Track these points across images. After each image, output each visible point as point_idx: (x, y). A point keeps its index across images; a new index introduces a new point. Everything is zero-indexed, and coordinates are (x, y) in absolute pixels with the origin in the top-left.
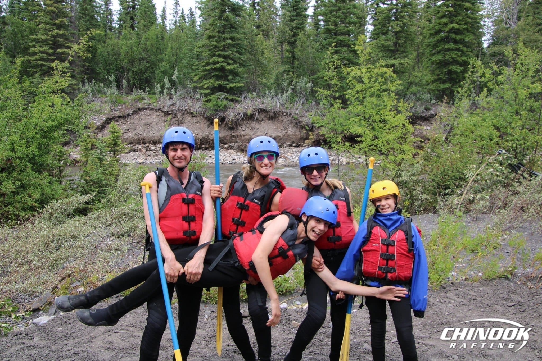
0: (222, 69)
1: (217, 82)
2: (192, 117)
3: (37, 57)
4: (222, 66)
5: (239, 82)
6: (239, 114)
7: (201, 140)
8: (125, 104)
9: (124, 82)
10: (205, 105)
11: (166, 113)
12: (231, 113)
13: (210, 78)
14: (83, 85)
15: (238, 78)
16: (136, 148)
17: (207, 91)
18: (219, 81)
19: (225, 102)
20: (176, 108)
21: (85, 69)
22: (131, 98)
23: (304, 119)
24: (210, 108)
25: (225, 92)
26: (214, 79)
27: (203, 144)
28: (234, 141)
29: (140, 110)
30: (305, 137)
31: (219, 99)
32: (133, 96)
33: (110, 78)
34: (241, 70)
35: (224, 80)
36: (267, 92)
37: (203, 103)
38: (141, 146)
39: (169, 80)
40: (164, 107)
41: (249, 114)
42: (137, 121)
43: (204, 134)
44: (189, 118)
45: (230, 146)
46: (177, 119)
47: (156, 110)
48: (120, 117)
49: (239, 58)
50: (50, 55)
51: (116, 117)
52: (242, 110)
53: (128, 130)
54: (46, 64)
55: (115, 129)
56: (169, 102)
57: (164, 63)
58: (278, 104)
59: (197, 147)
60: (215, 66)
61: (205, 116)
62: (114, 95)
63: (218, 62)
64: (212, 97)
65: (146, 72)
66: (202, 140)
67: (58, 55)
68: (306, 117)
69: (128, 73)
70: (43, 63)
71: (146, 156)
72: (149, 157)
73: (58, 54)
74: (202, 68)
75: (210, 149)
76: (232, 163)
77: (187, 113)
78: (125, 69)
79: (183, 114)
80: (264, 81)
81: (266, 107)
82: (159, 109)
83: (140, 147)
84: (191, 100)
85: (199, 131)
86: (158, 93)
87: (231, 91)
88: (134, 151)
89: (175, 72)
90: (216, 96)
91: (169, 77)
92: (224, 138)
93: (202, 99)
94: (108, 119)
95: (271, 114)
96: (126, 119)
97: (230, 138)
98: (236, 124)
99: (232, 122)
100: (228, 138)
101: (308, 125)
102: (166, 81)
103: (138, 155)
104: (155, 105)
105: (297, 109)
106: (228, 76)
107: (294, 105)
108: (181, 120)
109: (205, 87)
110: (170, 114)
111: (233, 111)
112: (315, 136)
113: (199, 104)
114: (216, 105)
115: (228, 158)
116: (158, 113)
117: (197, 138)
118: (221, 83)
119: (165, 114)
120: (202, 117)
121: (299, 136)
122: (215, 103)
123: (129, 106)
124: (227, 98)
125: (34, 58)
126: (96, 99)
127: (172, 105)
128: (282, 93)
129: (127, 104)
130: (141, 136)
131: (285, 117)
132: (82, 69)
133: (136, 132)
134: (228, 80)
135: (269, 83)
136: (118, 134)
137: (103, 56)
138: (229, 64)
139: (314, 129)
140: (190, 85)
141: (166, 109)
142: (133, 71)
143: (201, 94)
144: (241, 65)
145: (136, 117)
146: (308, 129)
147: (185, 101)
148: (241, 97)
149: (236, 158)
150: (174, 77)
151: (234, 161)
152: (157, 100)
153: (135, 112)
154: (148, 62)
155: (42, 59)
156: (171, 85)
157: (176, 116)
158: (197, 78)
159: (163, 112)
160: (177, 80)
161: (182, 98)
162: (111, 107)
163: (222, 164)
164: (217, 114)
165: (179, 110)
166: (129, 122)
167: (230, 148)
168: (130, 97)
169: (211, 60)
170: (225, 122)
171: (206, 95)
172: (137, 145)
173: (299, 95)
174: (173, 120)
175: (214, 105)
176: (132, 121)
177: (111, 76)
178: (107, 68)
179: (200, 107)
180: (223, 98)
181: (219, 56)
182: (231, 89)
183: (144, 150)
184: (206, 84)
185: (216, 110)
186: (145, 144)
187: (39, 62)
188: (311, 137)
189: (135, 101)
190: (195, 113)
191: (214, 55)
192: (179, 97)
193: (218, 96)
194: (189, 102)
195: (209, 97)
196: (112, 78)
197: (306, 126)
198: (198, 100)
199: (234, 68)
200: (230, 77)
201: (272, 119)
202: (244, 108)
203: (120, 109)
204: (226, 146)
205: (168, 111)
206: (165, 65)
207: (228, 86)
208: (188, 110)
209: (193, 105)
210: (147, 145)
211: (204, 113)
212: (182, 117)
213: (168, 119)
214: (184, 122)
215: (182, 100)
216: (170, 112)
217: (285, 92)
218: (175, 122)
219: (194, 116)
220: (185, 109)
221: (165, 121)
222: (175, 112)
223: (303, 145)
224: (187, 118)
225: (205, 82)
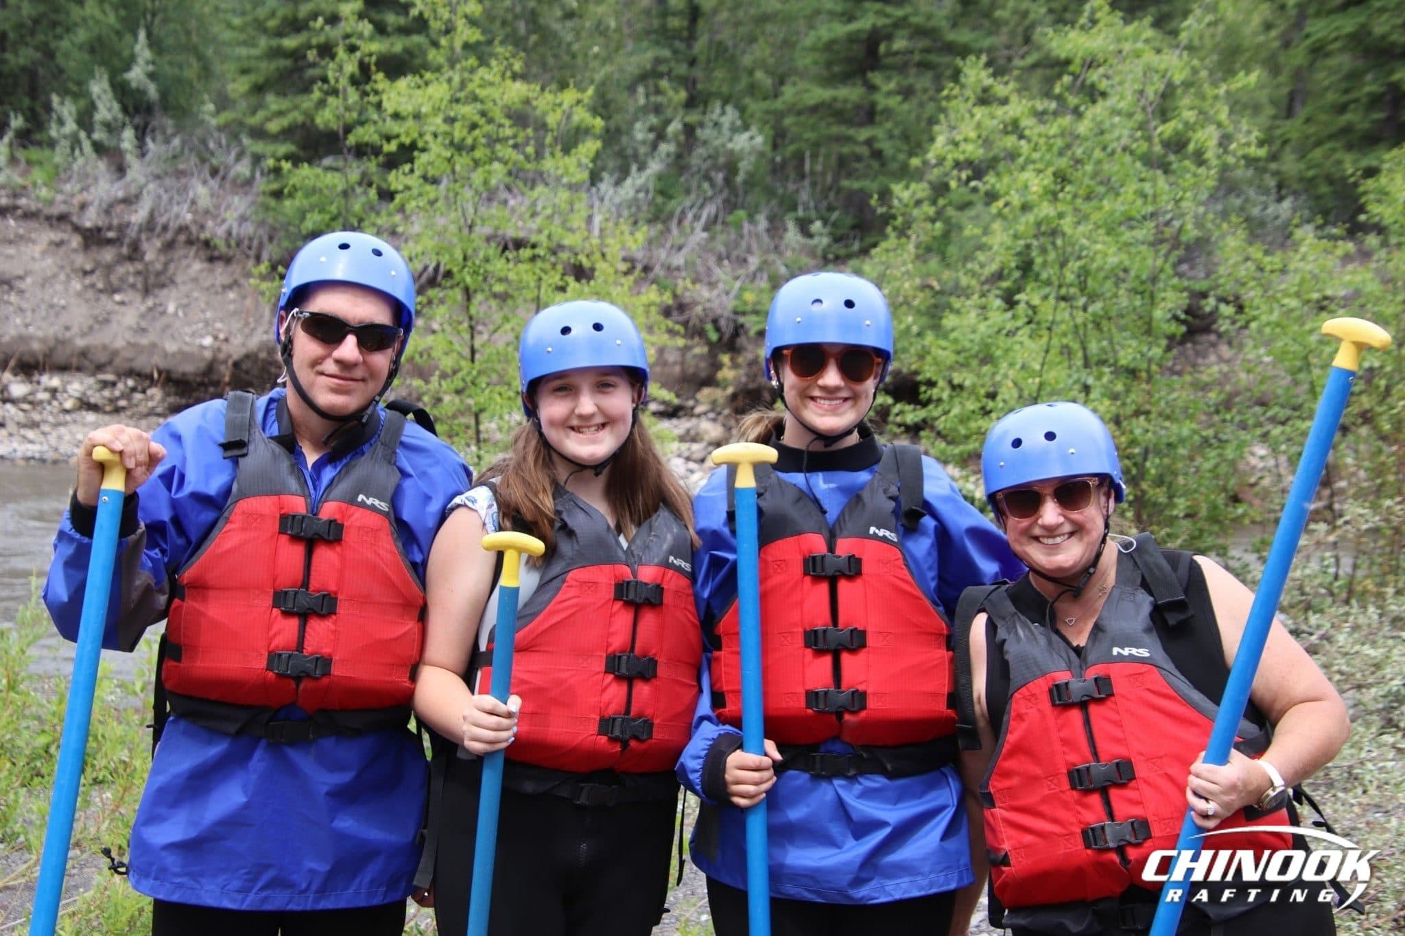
2: (211, 259)
7: (236, 365)
10: (267, 209)
11: (93, 238)
17: (283, 149)
20: (138, 216)
23: (704, 292)
30: (703, 374)
37: (261, 199)
39: (111, 83)
40: (82, 207)
43: (254, 343)
44: (197, 266)
46: (139, 266)
47: (49, 218)
56: (105, 188)
66: (244, 366)
68: (712, 285)
74: (265, 43)
77: (190, 242)
79: (169, 246)
82: (62, 218)
85: (236, 325)
86: (65, 143)
89: (138, 50)
90: (320, 173)
91: (111, 71)
93: (261, 185)
101: (715, 322)
102: (99, 88)
104: (45, 195)
105: (680, 248)
107: (668, 230)
108: (158, 274)
109: (274, 127)
110: (110, 242)
112: (741, 372)
113: (239, 204)
116: (56, 236)
117: (221, 356)
119: (85, 239)
120: (251, 263)
121: (677, 369)
127: (122, 201)
128: (624, 173)
139: (742, 340)
140: (215, 118)
141: (90, 219)
143: (257, 159)
146: (714, 336)
147: (185, 189)
150: (136, 74)
152: (59, 175)
156: (125, 110)
157: (135, 253)
158: (242, 85)
159: (77, 229)
160: (150, 87)
161: (172, 173)
165: (150, 226)
173: (694, 184)
174: (120, 270)
179: (243, 219)
184: (280, 114)
188: (726, 373)
190: (220, 243)
192: (154, 169)
194: (201, 191)
197: (709, 327)
198: (249, 182)
205: (99, 230)
208: (194, 229)
209: (217, 207)
211: (261, 245)
212: (162, 258)
213: (98, 264)
214: (173, 282)
215: (168, 181)
216: (111, 235)
217: (634, 168)
218: (131, 280)
219: (219, 258)
220: (180, 222)
221: (86, 273)
222: (132, 233)
223: (692, 408)
224: (184, 263)
225: (274, 107)
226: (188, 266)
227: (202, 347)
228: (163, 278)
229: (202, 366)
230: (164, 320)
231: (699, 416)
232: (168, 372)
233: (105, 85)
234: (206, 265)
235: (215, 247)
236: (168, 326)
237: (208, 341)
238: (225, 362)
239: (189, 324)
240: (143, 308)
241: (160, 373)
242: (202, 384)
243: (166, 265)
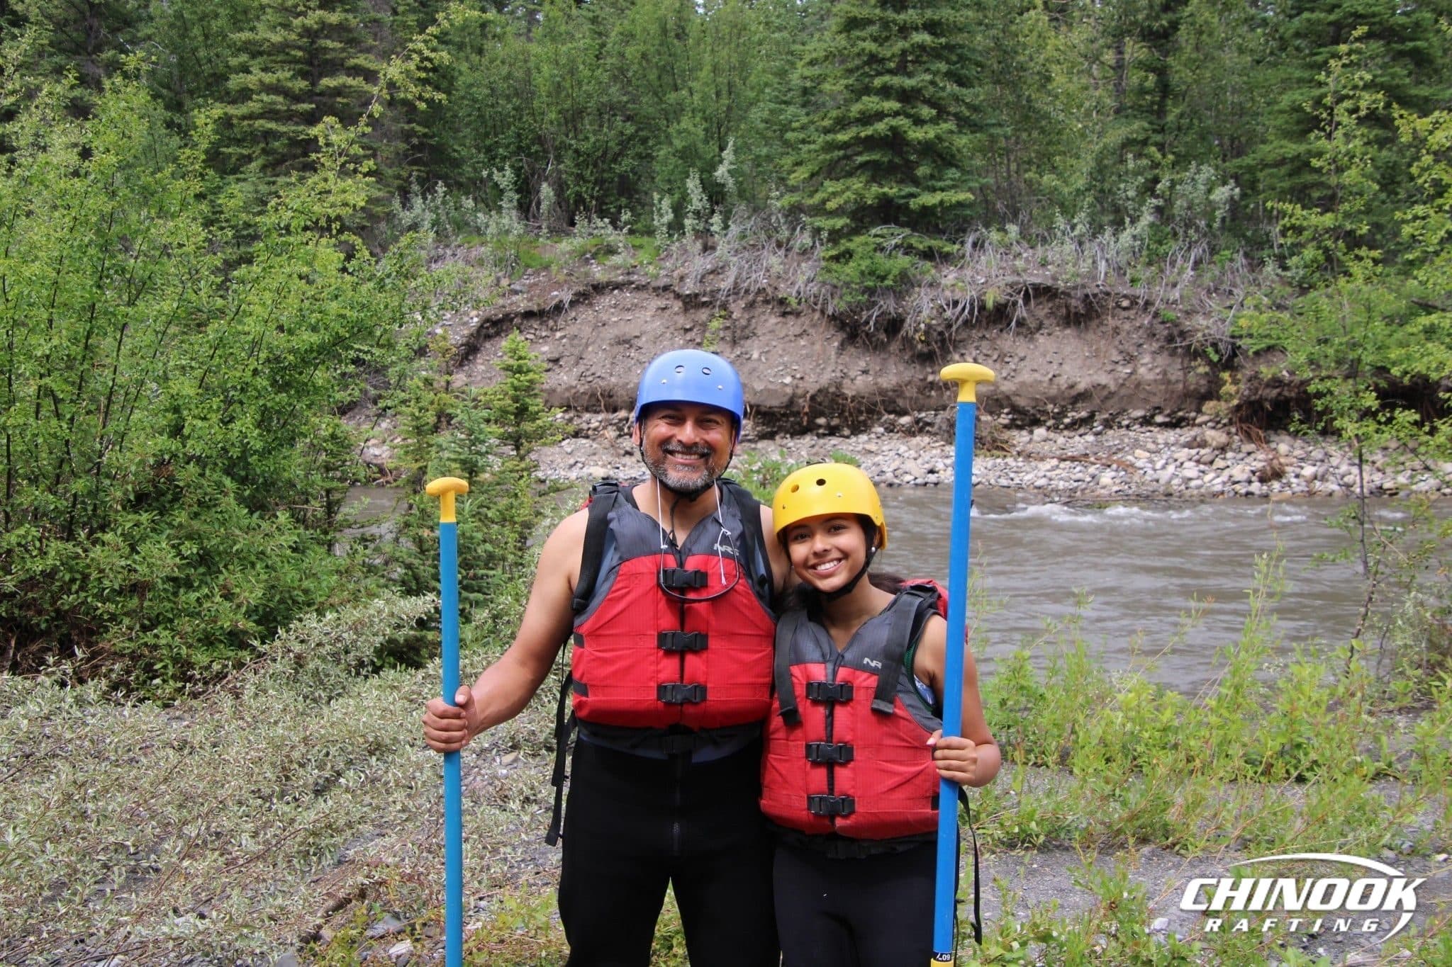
0: (895, 141)
1: (875, 189)
2: (784, 314)
3: (253, 106)
4: (892, 128)
5: (953, 187)
6: (956, 303)
7: (813, 398)
8: (546, 267)
9: (546, 191)
10: (829, 271)
11: (691, 302)
12: (926, 299)
13: (850, 174)
14: (406, 204)
15: (953, 173)
16: (585, 426)
17: (840, 222)
18: (881, 186)
19: (903, 261)
20: (726, 284)
21: (413, 147)
22: (569, 248)
23: (1200, 321)
24: (847, 284)
25: (902, 225)
26: (863, 179)
27: (822, 414)
28: (933, 402)
29: (599, 289)
30: (1203, 390)
31: (883, 249)
32: (577, 242)
33: (497, 176)
34: (963, 141)
35: (901, 181)
36: (1060, 222)
37: (823, 264)
38: (600, 417)
39: (702, 180)
40: (682, 278)
41: (990, 304)
42: (587, 331)
43: (825, 379)
44: (773, 320)
45: (917, 421)
46: (727, 323)
47: (655, 289)
48: (529, 315)
49: (957, 99)
50: (297, 99)
51: (517, 315)
52: (963, 290)
53: (556, 361)
54: (283, 129)
55: (520, 358)
56: (702, 263)
57: (686, 123)
58: (1102, 266)
59: (800, 424)
60: (869, 131)
61: (830, 311)
62: (511, 238)
63: (880, 116)
64: (857, 243)
65: (621, 154)
66: (819, 399)
67: (324, 99)
68: (1207, 315)
69: (559, 159)
70: (272, 125)
71: (618, 455)
72: (627, 460)
73: (321, 94)
74: (821, 139)
75: (846, 432)
76: (926, 484)
77: (766, 302)
78: (548, 145)
79: (751, 306)
80: (1048, 180)
81: (1055, 278)
82: (666, 288)
83: (595, 420)
84: (782, 252)
85: (809, 366)
86: (665, 229)
87: (925, 220)
88: (576, 435)
89: (724, 154)
90: (871, 239)
91: (702, 171)
92: (898, 391)
93: (821, 252)
94: (487, 320)
95: (1073, 302)
96: (551, 323)
97: (921, 391)
98: (943, 341)
99: (926, 333)
100: (911, 392)
101: (1214, 345)
102: (693, 184)
103: (590, 451)
104: (651, 272)
105: (1174, 285)
106: (918, 164)
107: (1162, 271)
108: (746, 327)
109: (831, 205)
110: (704, 304)
111: (932, 293)
112: (1242, 386)
113: (807, 269)
114: (872, 273)
115: (910, 465)
116: (661, 303)
117: (800, 392)
118: (891, 190)
119: (685, 304)
120: (817, 315)
121: (1181, 386)
122: (865, 264)
123: (561, 278)
124: (910, 246)
125: (242, 110)
126: (449, 252)
127: (712, 272)
128: (1119, 225)
129: (554, 268)
130: (602, 383)
131: (1125, 314)
132: (402, 146)
133: (582, 368)
134: (916, 182)
135: (1066, 190)
136: (531, 376)
137: (475, 101)
138: (919, 122)
139: (1240, 359)
140: (779, 202)
141: (689, 288)
142: (577, 151)
143: (817, 231)
144: (965, 124)
145: (585, 314)
146: (1215, 358)
147: (758, 259)
148: (962, 243)
149: (940, 466)
150: (721, 172)
151: (932, 478)
152: (660, 255)
153: (582, 298)
154: (629, 118)
155: (271, 114)
156: (710, 199)
157: (724, 313)
158: (801, 174)
159: (678, 296)
160: (731, 181)
161: (749, 247)
162: (498, 280)
163: (891, 485)
164: (874, 303)
165: (735, 291)
166: (558, 334)
167: (920, 428)
168: (565, 245)
169: (856, 109)
170: (903, 333)
171: (835, 236)
172: (587, 416)
173: (1181, 232)
174: (713, 326)
175: (862, 273)
176: (572, 330)
177: (501, 169)
178: (488, 142)
179: (810, 280)
180: (897, 246)
181: (885, 92)
182: (926, 211)
183: (611, 433)
184: (834, 194)
185: (871, 291)
186: (615, 410)
187: (259, 123)
188: (1229, 388)
189: (585, 257)
190: (793, 301)
191: (867, 90)
192: (736, 245)
193: (879, 240)
194: (774, 261)
195: (844, 244)
196: (505, 178)
197: (1210, 350)
198: (804, 252)
199: (938, 137)
200: (923, 171)
201: (1078, 323)
202: (973, 282)
203: (531, 286)
204: (905, 420)
205: (696, 295)
206: (690, 127)
207: (914, 204)
208: (769, 290)
209: (786, 272)
210: (622, 414)
211: (825, 302)
212: (746, 316)
213: (695, 323)
214: (755, 334)
215: (746, 254)
216: (705, 299)
217: (1127, 220)
218: (722, 334)
219: (790, 313)
220: (759, 285)
221: (687, 330)
222: (721, 297)
223: (1194, 419)
224: (763, 318)
225: (830, 190)
226: (766, 321)
227: (786, 385)
228: (747, 331)
229: (785, 400)
230: (750, 365)
231: (1200, 425)
232: (758, 406)
233: (698, 182)
234: (780, 319)
235: (789, 304)
236: (754, 370)
237: (788, 380)
238: (804, 396)
239: (770, 368)
240: (733, 356)
241: (751, 407)
242: (784, 415)
243: (749, 320)
